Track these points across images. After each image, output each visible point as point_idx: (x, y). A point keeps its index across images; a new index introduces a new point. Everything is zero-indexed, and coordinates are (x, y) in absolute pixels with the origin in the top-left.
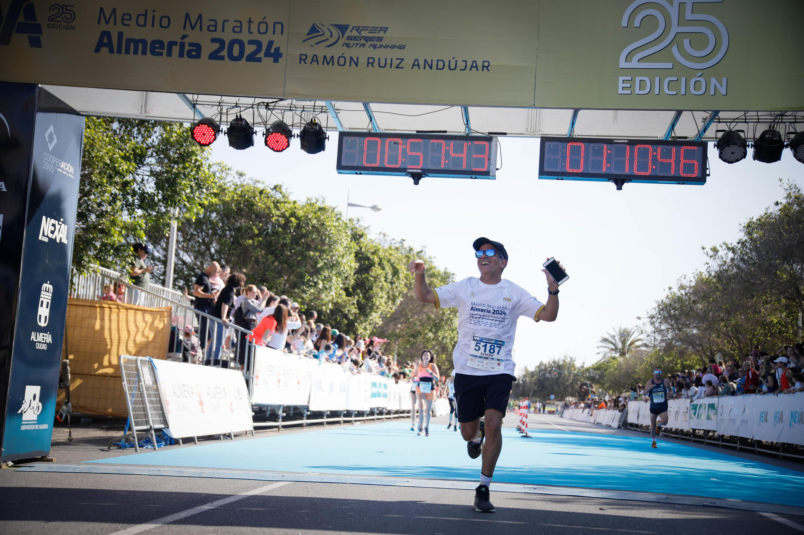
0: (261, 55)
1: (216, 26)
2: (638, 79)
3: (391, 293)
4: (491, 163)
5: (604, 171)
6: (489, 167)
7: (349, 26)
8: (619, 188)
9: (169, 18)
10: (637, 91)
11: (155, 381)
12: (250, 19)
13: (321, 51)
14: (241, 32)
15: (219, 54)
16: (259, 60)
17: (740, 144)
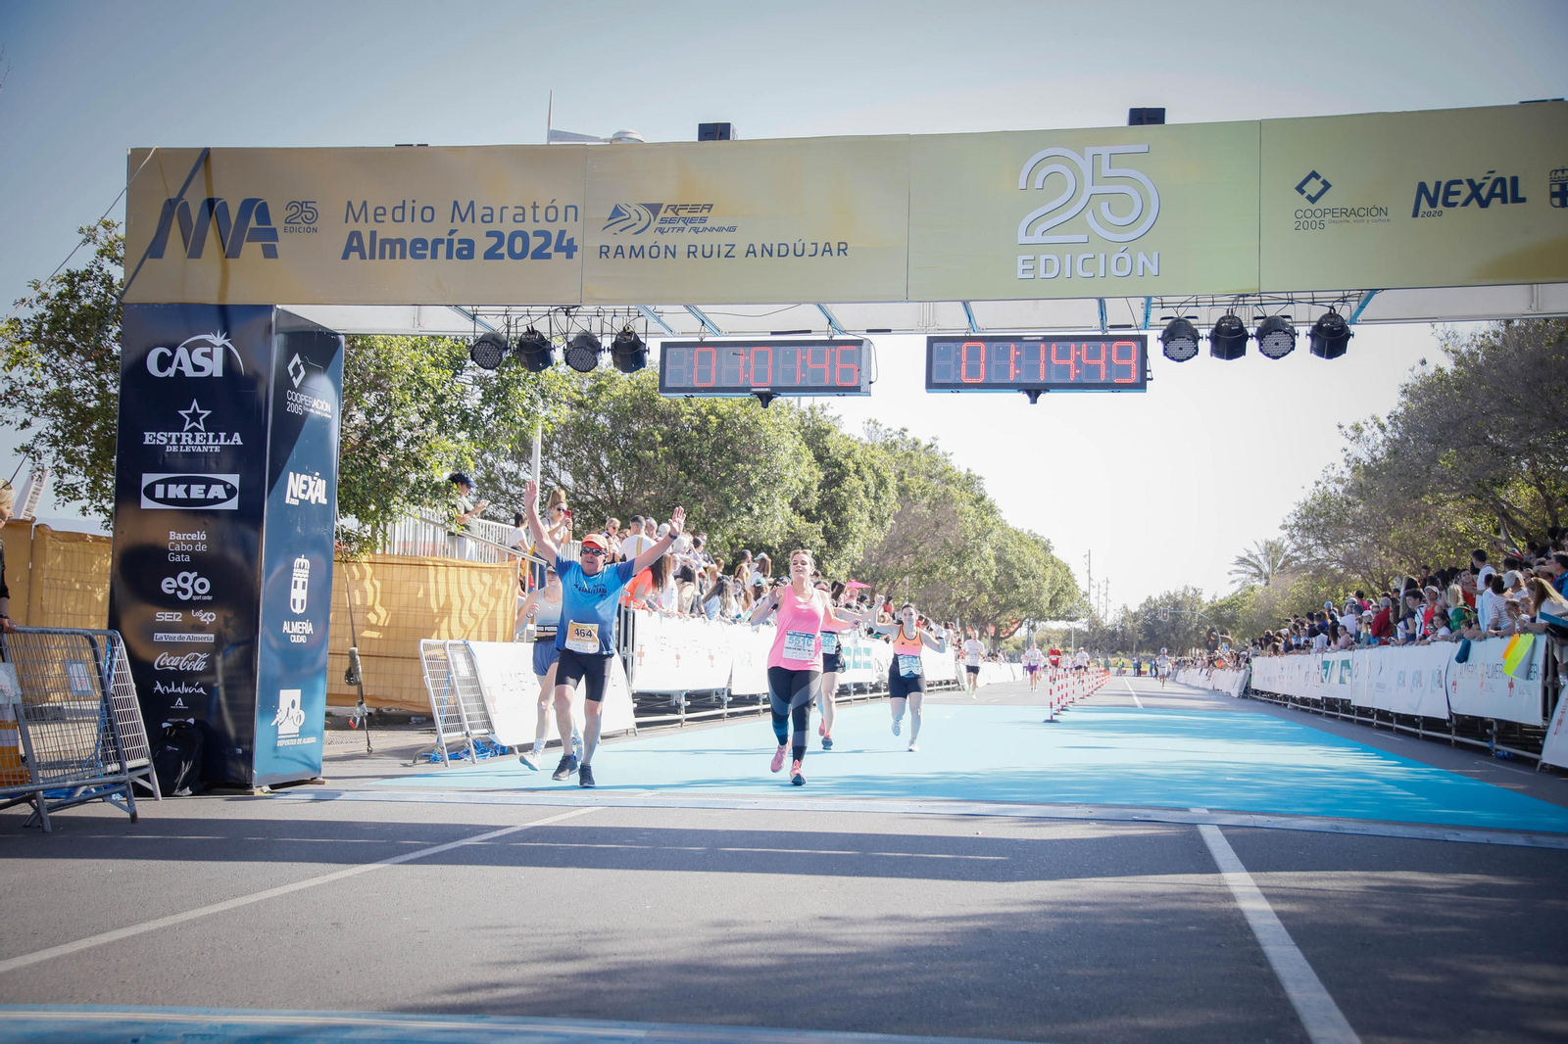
0: (550, 249)
1: (492, 215)
2: (1043, 258)
3: (876, 513)
4: (863, 373)
5: (1012, 379)
6: (859, 381)
7: (661, 205)
8: (1034, 401)
9: (432, 209)
10: (1042, 274)
11: (474, 670)
12: (535, 203)
13: (627, 240)
14: (523, 221)
15: (498, 252)
16: (548, 256)
17: (1189, 337)
